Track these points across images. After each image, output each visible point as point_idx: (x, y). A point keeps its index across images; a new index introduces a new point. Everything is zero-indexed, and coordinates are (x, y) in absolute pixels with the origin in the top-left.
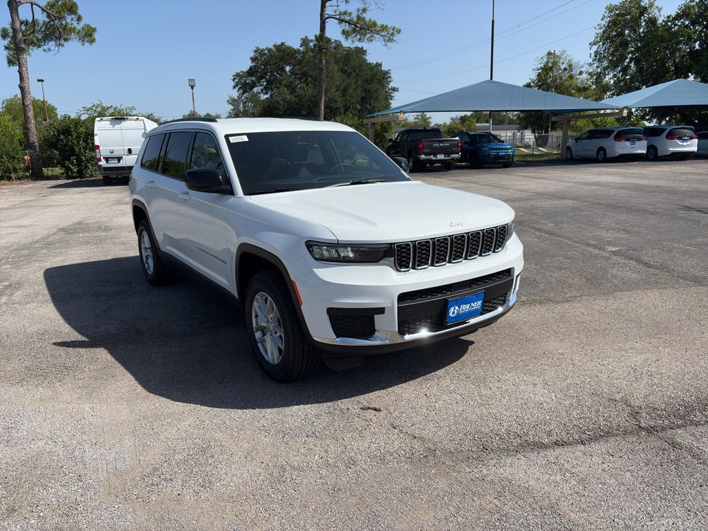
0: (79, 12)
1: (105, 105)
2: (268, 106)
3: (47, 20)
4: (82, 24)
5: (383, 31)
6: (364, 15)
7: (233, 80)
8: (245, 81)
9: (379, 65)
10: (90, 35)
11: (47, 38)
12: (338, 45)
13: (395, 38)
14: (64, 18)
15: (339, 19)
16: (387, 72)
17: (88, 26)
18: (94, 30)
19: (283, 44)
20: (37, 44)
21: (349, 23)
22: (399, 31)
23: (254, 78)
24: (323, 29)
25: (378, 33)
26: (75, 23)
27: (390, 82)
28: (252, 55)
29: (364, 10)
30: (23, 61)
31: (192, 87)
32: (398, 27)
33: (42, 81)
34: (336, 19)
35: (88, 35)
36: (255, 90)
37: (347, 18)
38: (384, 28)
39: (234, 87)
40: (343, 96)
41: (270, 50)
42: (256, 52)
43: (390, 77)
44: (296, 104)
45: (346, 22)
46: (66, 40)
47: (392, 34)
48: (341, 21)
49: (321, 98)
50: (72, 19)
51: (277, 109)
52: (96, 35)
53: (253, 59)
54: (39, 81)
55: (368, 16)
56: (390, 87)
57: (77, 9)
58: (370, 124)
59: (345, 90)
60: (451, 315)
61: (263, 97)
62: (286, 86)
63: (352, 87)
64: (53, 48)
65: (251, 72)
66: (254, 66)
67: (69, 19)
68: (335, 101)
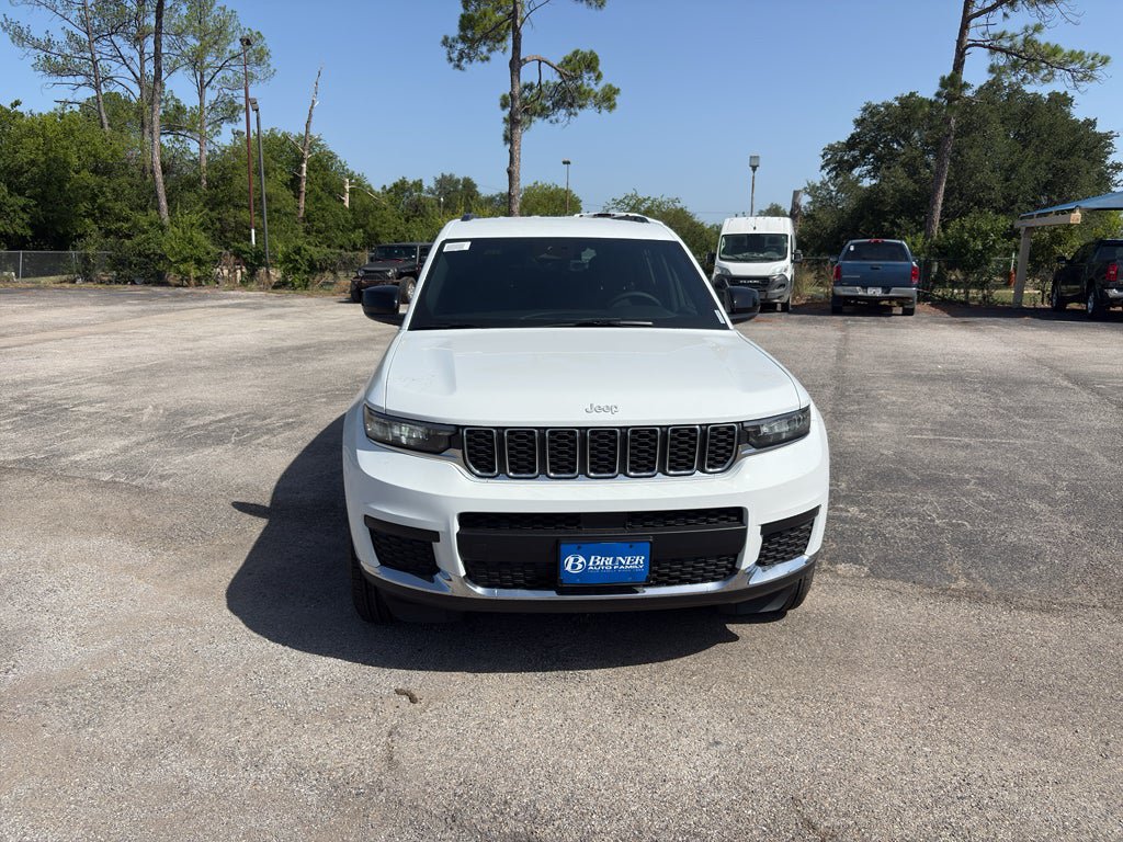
0: (600, 68)
1: (641, 196)
2: (868, 198)
3: (559, 81)
4: (602, 84)
5: (1072, 62)
6: (1036, 36)
7: (823, 157)
8: (842, 157)
9: (1091, 123)
10: (609, 99)
11: (557, 105)
12: (1015, 91)
13: (1096, 73)
14: (581, 77)
15: (989, 47)
16: (1107, 136)
17: (610, 86)
18: (617, 91)
19: (912, 94)
20: (543, 113)
21: (1007, 52)
22: (1105, 61)
23: (856, 153)
24: (959, 65)
25: (1061, 66)
26: (592, 83)
27: (1110, 153)
28: (858, 115)
29: (1038, 28)
30: (516, 137)
31: (754, 168)
32: (1103, 53)
33: (568, 163)
34: (984, 46)
35: (608, 99)
36: (856, 172)
37: (1006, 44)
38: (1076, 56)
39: (823, 168)
40: (1007, 180)
41: (888, 106)
42: (865, 110)
43: (1111, 144)
44: (915, 193)
45: (1002, 50)
46: (581, 107)
47: (1092, 67)
48: (993, 50)
49: (940, 183)
50: (590, 78)
51: (881, 202)
52: (618, 99)
53: (859, 123)
54: (564, 163)
55: (1042, 38)
56: (1109, 162)
57: (597, 64)
58: (1024, 228)
59: (1013, 168)
60: (569, 568)
61: (867, 183)
62: (904, 165)
63: (1026, 165)
64: (561, 119)
65: (852, 143)
66: (858, 134)
67: (587, 80)
68: (990, 188)
